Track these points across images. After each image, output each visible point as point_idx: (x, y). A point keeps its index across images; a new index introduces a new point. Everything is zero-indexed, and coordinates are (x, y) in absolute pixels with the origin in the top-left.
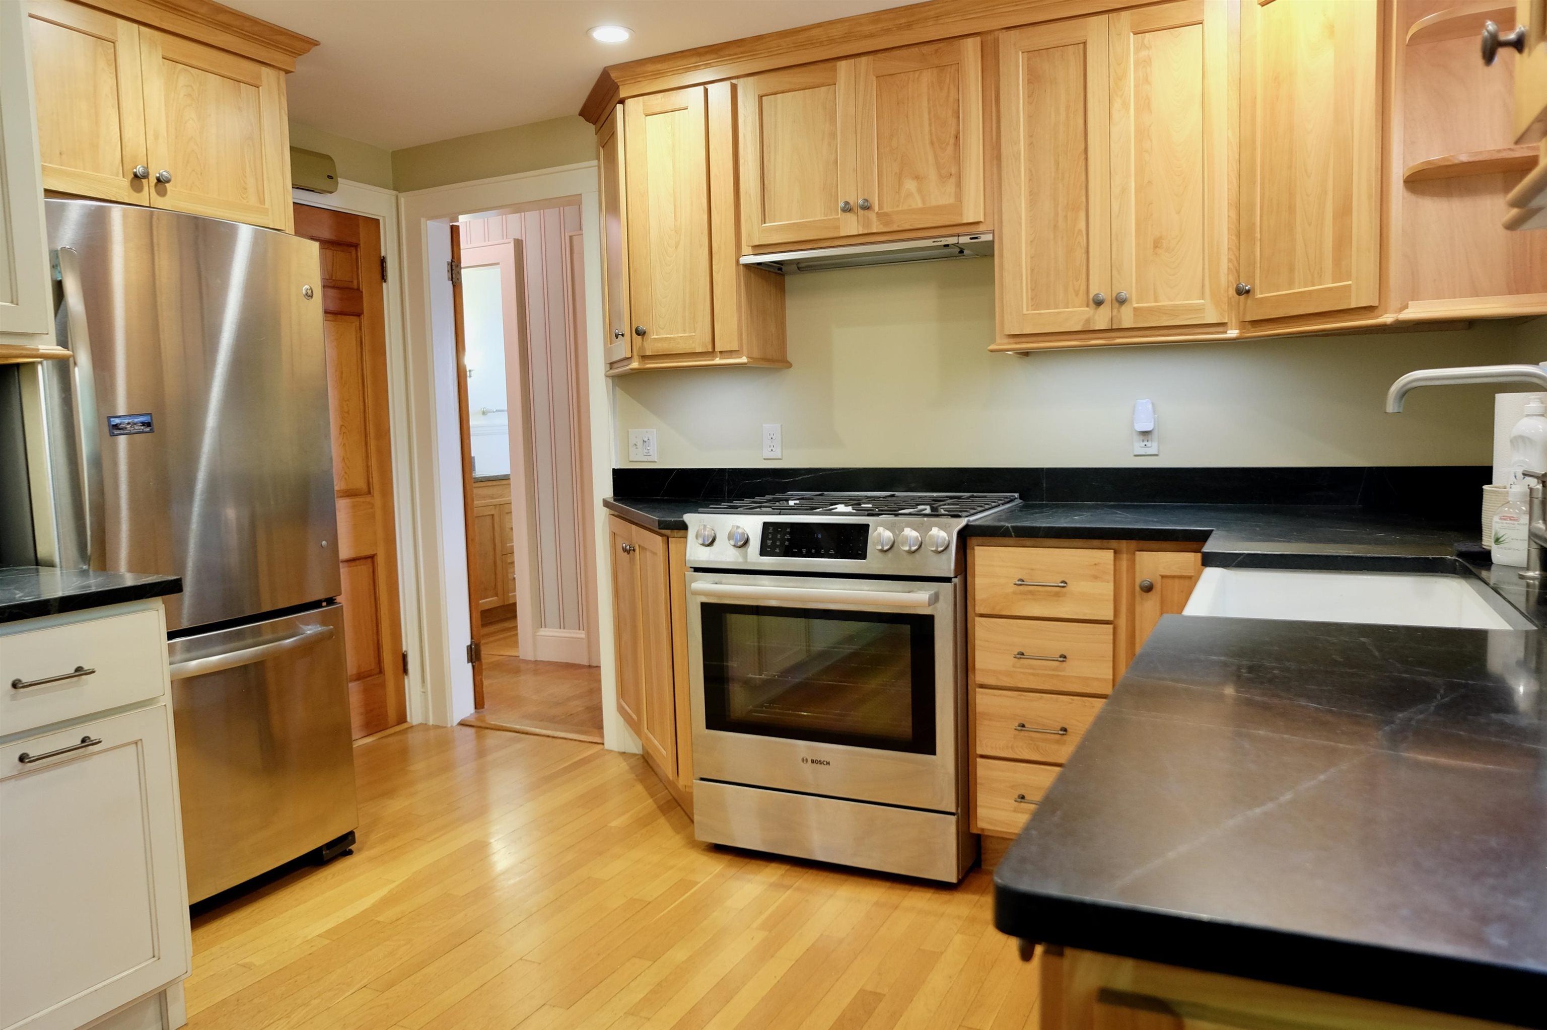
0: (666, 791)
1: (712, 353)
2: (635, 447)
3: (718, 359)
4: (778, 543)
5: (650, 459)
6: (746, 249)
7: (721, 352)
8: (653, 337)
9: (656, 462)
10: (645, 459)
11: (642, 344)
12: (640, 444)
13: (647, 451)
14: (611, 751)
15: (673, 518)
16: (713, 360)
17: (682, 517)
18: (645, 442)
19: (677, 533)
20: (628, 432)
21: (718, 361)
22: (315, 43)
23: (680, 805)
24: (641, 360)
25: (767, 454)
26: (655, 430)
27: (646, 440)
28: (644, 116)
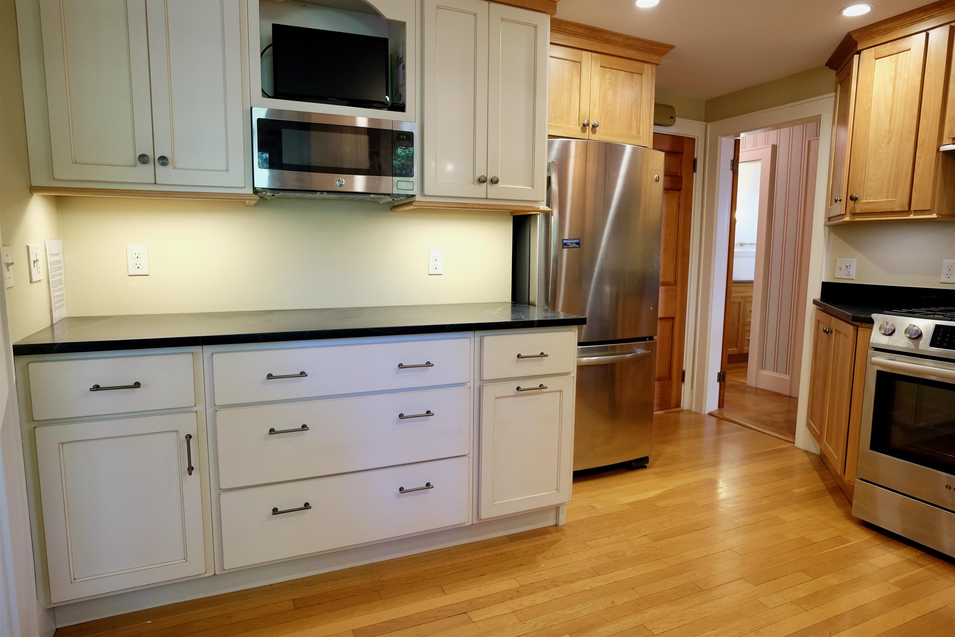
0: (834, 481)
1: (909, 211)
2: (840, 270)
3: (912, 215)
4: (947, 340)
5: (849, 277)
6: (946, 140)
7: (915, 211)
8: (862, 201)
9: (854, 280)
10: (846, 277)
11: (854, 206)
12: (843, 268)
13: (848, 273)
14: (798, 448)
15: (863, 315)
16: (908, 216)
17: (870, 315)
18: (848, 267)
19: (865, 325)
20: (836, 260)
21: (912, 217)
22: (672, 47)
23: (842, 492)
24: (852, 216)
25: (944, 279)
26: (856, 260)
27: (848, 265)
28: (874, 59)
